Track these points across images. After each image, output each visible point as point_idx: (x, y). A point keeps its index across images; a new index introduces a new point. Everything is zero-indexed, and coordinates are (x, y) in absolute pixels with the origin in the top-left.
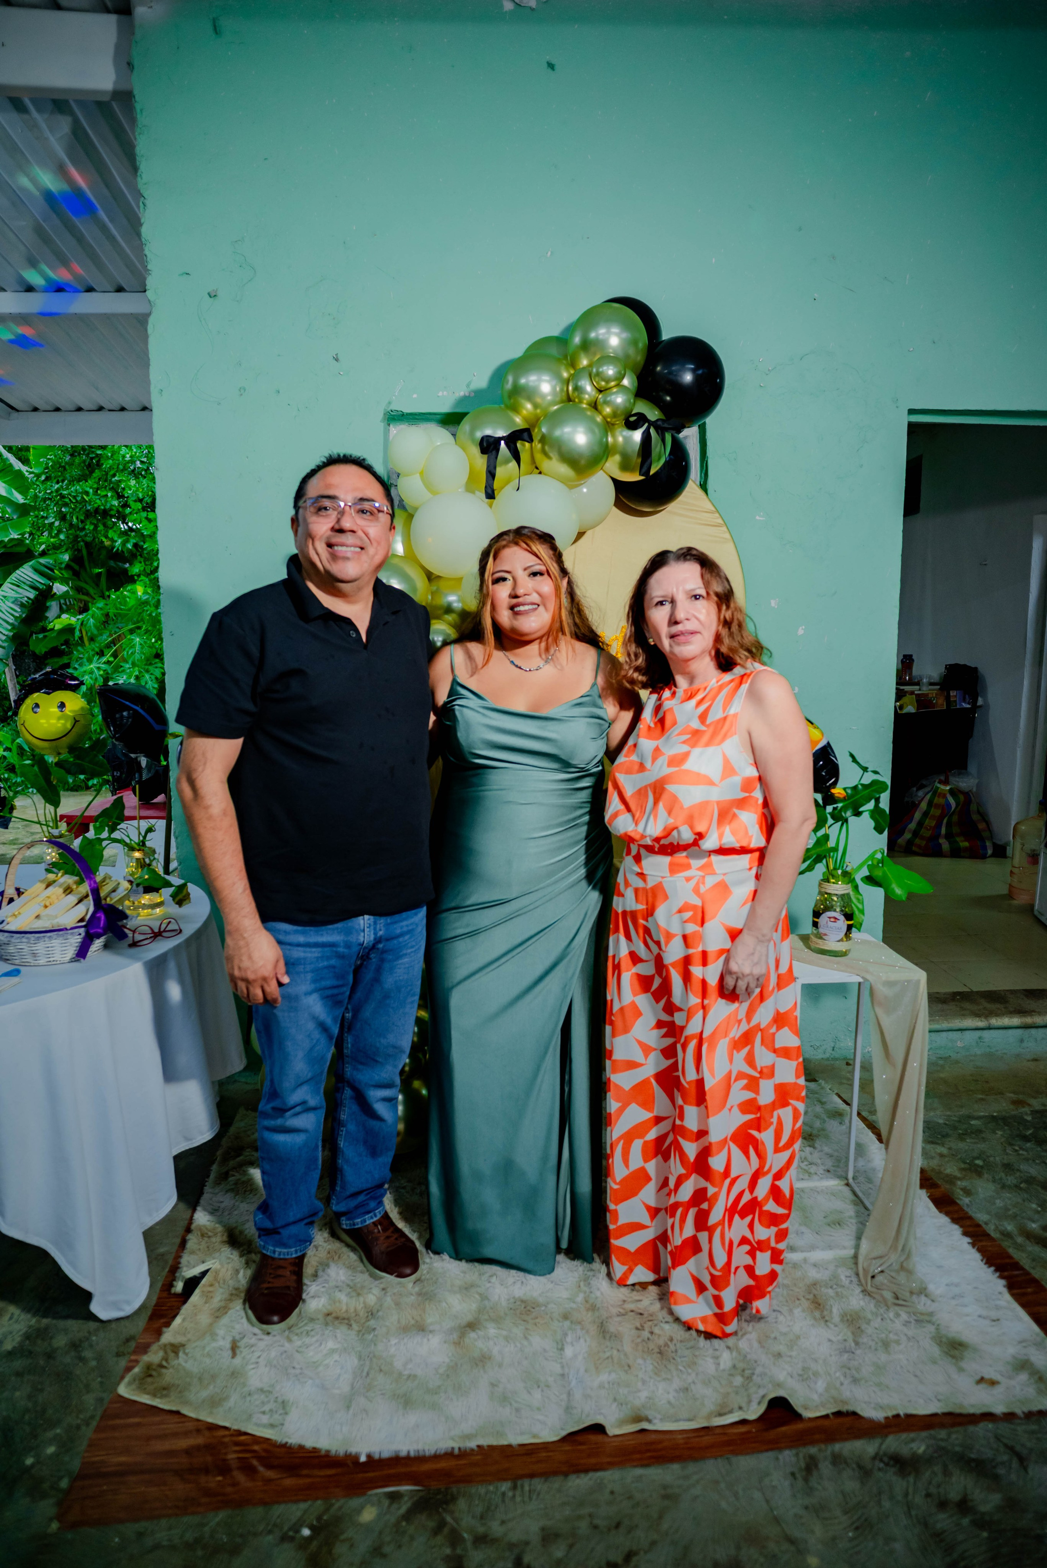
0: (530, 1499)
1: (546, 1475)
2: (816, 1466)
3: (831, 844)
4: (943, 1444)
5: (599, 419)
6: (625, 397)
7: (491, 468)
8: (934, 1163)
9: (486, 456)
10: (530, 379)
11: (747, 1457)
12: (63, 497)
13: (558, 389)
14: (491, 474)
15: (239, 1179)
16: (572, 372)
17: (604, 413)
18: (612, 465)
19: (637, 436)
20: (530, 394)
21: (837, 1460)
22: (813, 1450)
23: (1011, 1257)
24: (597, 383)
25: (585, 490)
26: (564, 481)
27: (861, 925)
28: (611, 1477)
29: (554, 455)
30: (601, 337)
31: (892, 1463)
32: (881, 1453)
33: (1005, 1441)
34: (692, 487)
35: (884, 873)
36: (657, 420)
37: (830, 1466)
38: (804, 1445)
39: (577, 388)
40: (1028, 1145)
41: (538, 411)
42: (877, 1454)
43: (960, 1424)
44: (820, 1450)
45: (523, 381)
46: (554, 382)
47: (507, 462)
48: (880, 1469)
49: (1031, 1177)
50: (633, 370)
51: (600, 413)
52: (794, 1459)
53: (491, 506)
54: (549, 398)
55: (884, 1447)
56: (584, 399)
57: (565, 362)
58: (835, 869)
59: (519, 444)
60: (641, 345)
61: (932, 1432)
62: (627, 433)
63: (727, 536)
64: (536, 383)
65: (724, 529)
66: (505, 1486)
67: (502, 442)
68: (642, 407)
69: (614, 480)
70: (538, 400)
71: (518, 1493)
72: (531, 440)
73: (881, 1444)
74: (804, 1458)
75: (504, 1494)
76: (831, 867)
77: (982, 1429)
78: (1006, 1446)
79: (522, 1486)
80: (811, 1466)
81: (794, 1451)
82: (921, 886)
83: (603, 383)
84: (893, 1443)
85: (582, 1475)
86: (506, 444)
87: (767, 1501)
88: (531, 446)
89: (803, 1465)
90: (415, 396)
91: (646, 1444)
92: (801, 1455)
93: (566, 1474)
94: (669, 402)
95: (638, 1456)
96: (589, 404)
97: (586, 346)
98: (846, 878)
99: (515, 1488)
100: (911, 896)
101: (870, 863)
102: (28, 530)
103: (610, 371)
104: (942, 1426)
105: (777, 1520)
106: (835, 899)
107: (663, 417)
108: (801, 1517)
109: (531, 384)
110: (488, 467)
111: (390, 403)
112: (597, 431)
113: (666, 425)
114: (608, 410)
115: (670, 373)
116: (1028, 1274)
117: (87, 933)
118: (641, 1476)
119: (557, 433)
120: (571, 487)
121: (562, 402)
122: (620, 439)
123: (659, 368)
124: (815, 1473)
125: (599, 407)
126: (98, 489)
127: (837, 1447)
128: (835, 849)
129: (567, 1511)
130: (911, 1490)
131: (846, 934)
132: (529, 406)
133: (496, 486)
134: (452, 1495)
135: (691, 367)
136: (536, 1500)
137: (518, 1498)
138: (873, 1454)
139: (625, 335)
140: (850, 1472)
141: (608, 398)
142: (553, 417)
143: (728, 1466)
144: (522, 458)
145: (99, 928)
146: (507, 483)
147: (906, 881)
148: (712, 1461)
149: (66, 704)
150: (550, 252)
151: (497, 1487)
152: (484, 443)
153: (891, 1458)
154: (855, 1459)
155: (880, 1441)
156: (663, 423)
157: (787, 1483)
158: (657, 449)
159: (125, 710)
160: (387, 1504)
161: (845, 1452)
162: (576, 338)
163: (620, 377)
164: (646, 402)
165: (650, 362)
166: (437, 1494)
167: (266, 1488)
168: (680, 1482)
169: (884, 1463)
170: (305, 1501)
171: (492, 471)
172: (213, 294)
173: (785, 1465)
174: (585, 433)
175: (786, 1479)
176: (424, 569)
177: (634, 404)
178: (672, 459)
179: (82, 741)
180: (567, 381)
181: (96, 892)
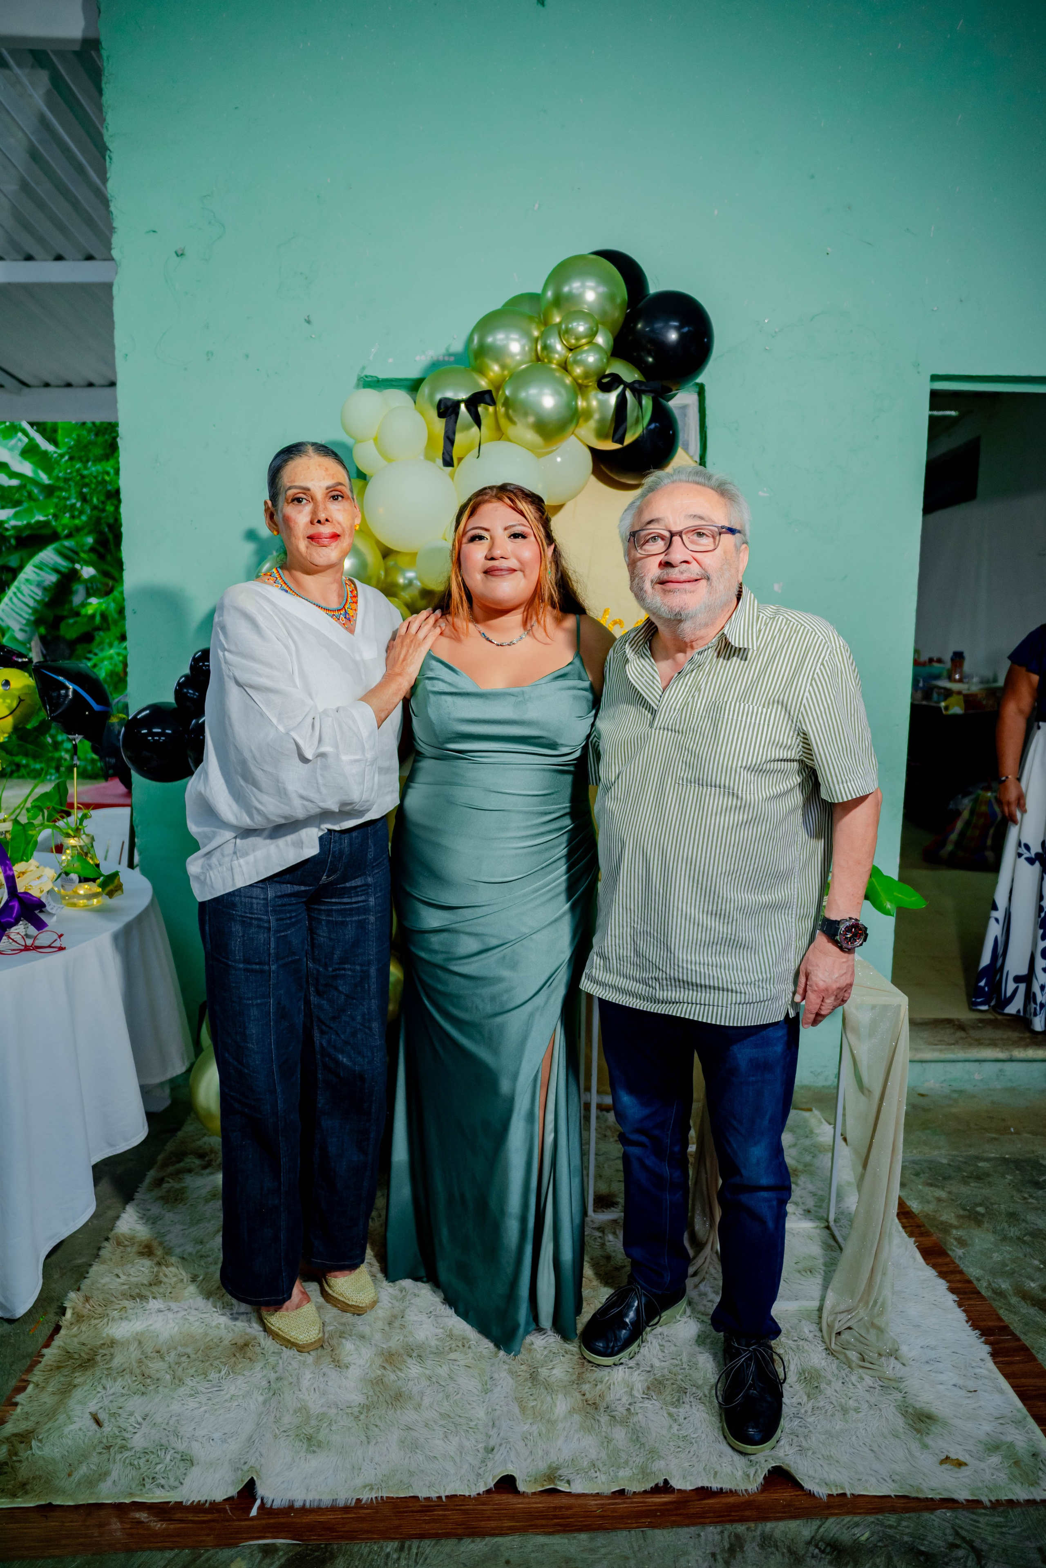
1: (437, 1536)
2: (741, 1547)
4: (890, 1531)
5: (568, 380)
6: (597, 356)
7: (450, 433)
8: (930, 1208)
9: (444, 420)
10: (498, 338)
11: (665, 1532)
13: (527, 348)
14: (450, 440)
15: (172, 1187)
16: (543, 329)
17: (575, 374)
18: (587, 432)
19: (612, 398)
20: (499, 354)
21: (766, 1542)
22: (740, 1528)
23: (1000, 1319)
24: (567, 342)
25: (559, 459)
26: (531, 448)
28: (509, 1544)
29: (519, 419)
30: (575, 291)
31: (828, 1550)
32: (818, 1537)
33: (964, 1534)
36: (634, 382)
37: (757, 1548)
39: (545, 347)
40: (1040, 1193)
41: (506, 373)
42: (813, 1537)
43: (914, 1510)
44: (748, 1529)
45: (490, 340)
46: (524, 341)
47: (468, 427)
48: (813, 1557)
50: (611, 327)
51: (569, 373)
52: (717, 1537)
53: (451, 474)
54: (518, 358)
55: (822, 1530)
56: (554, 358)
57: (537, 319)
59: (480, 409)
60: (619, 301)
61: (880, 1518)
62: (602, 396)
64: (505, 342)
66: (390, 1547)
67: (463, 406)
68: (618, 368)
69: (591, 448)
70: (509, 361)
71: (403, 1555)
72: (493, 403)
73: (820, 1527)
74: (729, 1537)
75: (388, 1556)
77: (936, 1517)
78: (963, 1539)
79: (410, 1548)
80: (735, 1547)
81: (719, 1528)
82: (913, 899)
83: (573, 341)
84: (834, 1526)
85: (478, 1540)
86: (467, 407)
88: (495, 410)
89: (727, 1546)
90: (391, 361)
91: (555, 1508)
92: (726, 1534)
93: (460, 1537)
94: (651, 365)
95: (543, 1522)
96: (559, 365)
97: (559, 301)
99: (401, 1549)
102: (52, 512)
103: (581, 328)
104: (893, 1510)
107: (642, 379)
109: (498, 343)
110: (446, 432)
111: (363, 368)
112: (563, 392)
113: (643, 388)
114: (578, 371)
115: (653, 331)
116: (1019, 1340)
118: (542, 1546)
119: (523, 395)
120: (539, 456)
121: (530, 362)
122: (594, 403)
123: (639, 326)
124: (739, 1556)
125: (569, 368)
127: (769, 1526)
132: (496, 368)
133: (456, 452)
134: (331, 1553)
135: (676, 324)
136: (422, 1565)
137: (403, 1562)
138: (809, 1538)
139: (602, 289)
140: (778, 1556)
141: (579, 357)
142: (519, 378)
143: (642, 1541)
144: (484, 422)
145: (11, 917)
146: (469, 450)
147: (895, 894)
148: (625, 1533)
149: (12, 683)
150: (537, 206)
151: (382, 1547)
152: (442, 407)
153: (828, 1544)
154: (787, 1543)
155: (818, 1522)
156: (640, 386)
157: (706, 1564)
158: (635, 414)
159: (62, 689)
160: (258, 1560)
161: (777, 1534)
162: (549, 294)
163: (592, 334)
164: (624, 362)
165: (629, 320)
166: (316, 1551)
167: (133, 1531)
168: (585, 1555)
169: (820, 1549)
170: (172, 1549)
171: (451, 437)
172: (180, 252)
173: (706, 1544)
174: (553, 395)
175: (704, 1561)
176: (378, 543)
177: (608, 364)
178: (655, 427)
179: (28, 722)
180: (537, 340)
181: (11, 881)
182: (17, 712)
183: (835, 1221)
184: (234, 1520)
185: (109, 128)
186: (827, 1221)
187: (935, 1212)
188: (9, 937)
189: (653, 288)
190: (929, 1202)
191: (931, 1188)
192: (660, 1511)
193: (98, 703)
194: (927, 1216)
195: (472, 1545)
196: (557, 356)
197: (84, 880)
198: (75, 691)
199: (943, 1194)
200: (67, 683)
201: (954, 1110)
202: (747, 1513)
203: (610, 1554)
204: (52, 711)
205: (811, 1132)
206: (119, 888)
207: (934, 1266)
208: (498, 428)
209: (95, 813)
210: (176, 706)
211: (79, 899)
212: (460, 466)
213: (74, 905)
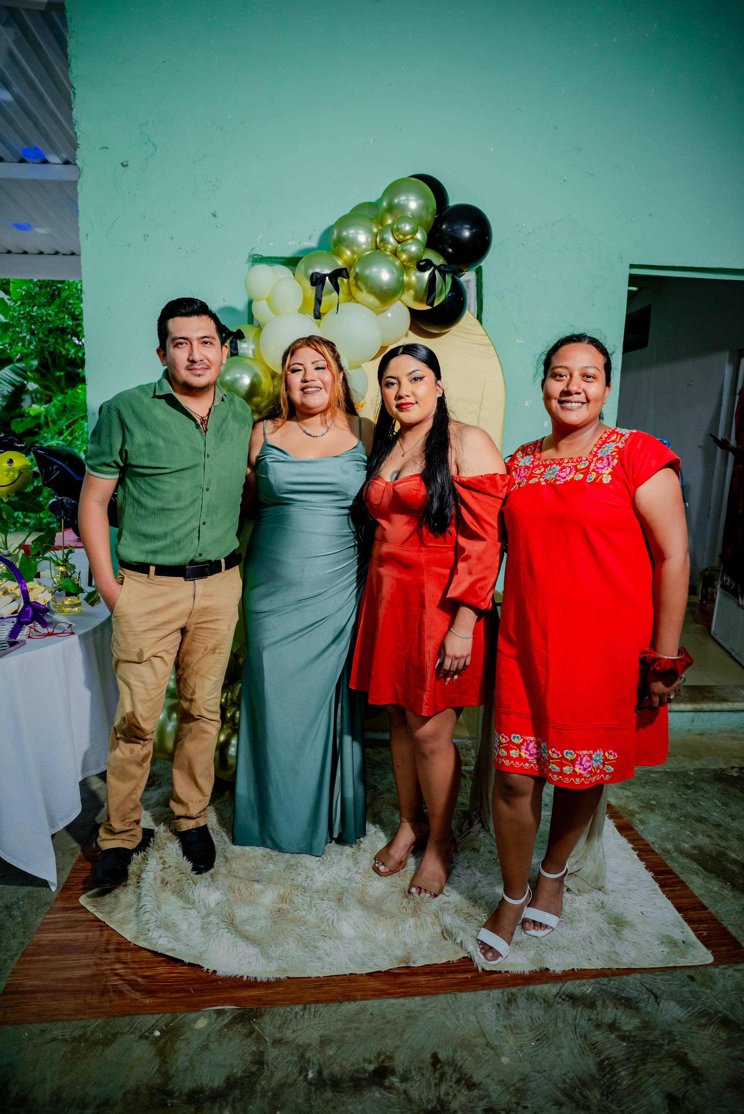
0: (315, 1017)
1: (327, 1002)
2: (515, 1000)
4: (604, 987)
5: (398, 263)
6: (417, 247)
7: (319, 296)
9: (315, 287)
10: (350, 233)
11: (468, 994)
12: (32, 317)
13: (370, 240)
14: (318, 301)
16: (380, 228)
17: (402, 259)
18: (408, 298)
19: (426, 275)
20: (350, 243)
21: (530, 997)
22: (514, 990)
23: (667, 866)
24: (397, 237)
25: (389, 315)
26: (372, 308)
28: (372, 1004)
29: (364, 288)
30: (402, 202)
31: (567, 999)
32: (561, 992)
33: (647, 986)
34: (468, 317)
36: (441, 265)
37: (524, 1000)
38: (509, 986)
39: (382, 240)
40: (689, 791)
41: (355, 256)
42: (558, 993)
44: (519, 990)
45: (345, 234)
46: (367, 235)
47: (330, 292)
48: (558, 1003)
49: (689, 813)
50: (425, 227)
51: (399, 258)
52: (500, 995)
53: (319, 326)
54: (364, 246)
55: (563, 988)
56: (388, 248)
57: (376, 221)
59: (339, 280)
60: (431, 210)
61: (598, 980)
62: (419, 274)
63: (494, 351)
64: (355, 235)
65: (492, 347)
66: (298, 1008)
67: (327, 278)
68: (430, 255)
69: (411, 310)
70: (355, 249)
71: (306, 1013)
72: (348, 277)
73: (562, 987)
75: (296, 1013)
77: (631, 978)
78: (647, 989)
79: (310, 1009)
80: (511, 1000)
81: (501, 990)
83: (401, 237)
84: (570, 986)
85: (352, 1003)
86: (330, 279)
87: (479, 1022)
88: (349, 281)
89: (506, 999)
90: (271, 244)
92: (505, 993)
93: (341, 1002)
94: (451, 253)
97: (391, 209)
99: (305, 1009)
102: (8, 341)
103: (407, 228)
105: (483, 1034)
107: (445, 263)
108: (501, 1033)
109: (350, 236)
110: (316, 295)
111: (253, 249)
112: (395, 271)
113: (447, 269)
114: (404, 257)
115: (452, 231)
116: (678, 877)
117: (18, 621)
118: (393, 1004)
119: (367, 272)
120: (378, 313)
121: (372, 249)
122: (413, 278)
123: (444, 227)
124: (514, 1005)
125: (398, 254)
126: (58, 313)
127: (531, 988)
129: (340, 1026)
130: (578, 1016)
132: (348, 253)
133: (322, 310)
134: (260, 1013)
135: (468, 226)
136: (318, 1018)
137: (306, 1017)
138: (556, 993)
139: (420, 202)
140: (538, 1004)
141: (405, 248)
142: (365, 261)
143: (454, 999)
144: (341, 289)
145: (28, 618)
146: (330, 308)
148: (443, 996)
149: (14, 461)
150: (372, 140)
151: (292, 1009)
152: (314, 278)
153: (567, 996)
154: (543, 996)
155: (561, 984)
156: (445, 268)
157: (494, 1011)
158: (440, 287)
160: (215, 1017)
161: (537, 992)
162: (385, 204)
163: (414, 232)
164: (434, 251)
165: (438, 222)
166: (250, 1012)
167: (132, 1004)
168: (419, 1009)
169: (562, 999)
170: (159, 1013)
171: (319, 299)
172: (125, 164)
173: (493, 999)
174: (388, 272)
175: (493, 1008)
176: (268, 368)
177: (424, 252)
178: (452, 295)
179: (26, 488)
180: (377, 235)
181: (25, 594)
182: (18, 482)
184: (196, 997)
185: (73, 71)
188: (24, 632)
189: (452, 202)
192: (464, 982)
193: (78, 475)
194: (620, 807)
195: (349, 1006)
196: (390, 246)
197: (69, 594)
198: (61, 467)
199: (630, 794)
200: (57, 461)
202: (518, 981)
203: (435, 1007)
207: (626, 836)
208: (350, 293)
211: (65, 608)
212: (324, 318)
213: (63, 612)
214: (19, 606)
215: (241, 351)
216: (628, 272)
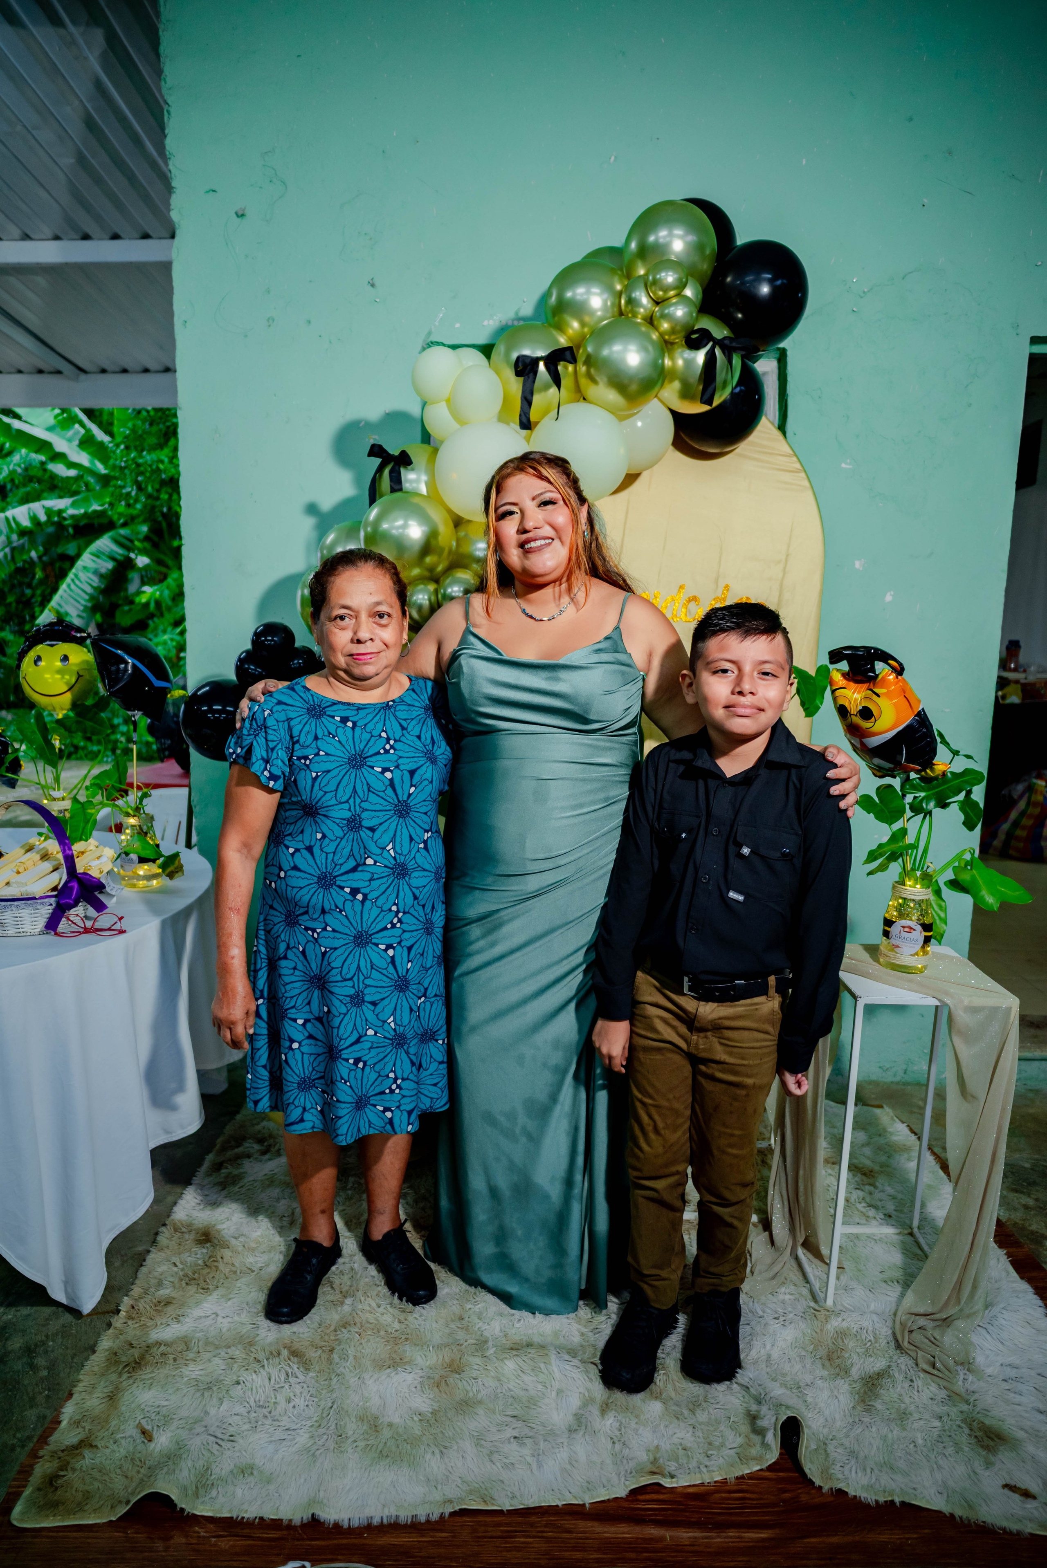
3: (910, 839)
5: (655, 336)
6: (686, 310)
7: (528, 394)
8: (1017, 1216)
9: (521, 379)
10: (577, 292)
12: (138, 465)
13: (609, 303)
14: (527, 400)
15: (230, 1173)
16: (626, 282)
17: (662, 329)
18: (671, 393)
20: (579, 309)
24: (654, 294)
26: (612, 410)
27: (942, 936)
29: (602, 380)
30: (661, 240)
34: (766, 426)
35: (973, 877)
36: (725, 338)
39: (631, 301)
41: (586, 330)
45: (569, 294)
46: (605, 296)
47: (546, 388)
50: (699, 279)
51: (656, 328)
53: (532, 438)
54: (599, 313)
56: (639, 312)
57: (619, 272)
58: (913, 869)
59: (560, 368)
60: (708, 252)
62: (688, 354)
63: (806, 482)
64: (585, 297)
65: (803, 475)
67: (541, 365)
68: (707, 323)
69: (674, 413)
70: (587, 319)
72: (574, 361)
76: (909, 866)
82: (1016, 894)
83: (661, 293)
86: (546, 365)
88: (576, 368)
90: (457, 325)
94: (741, 320)
97: (644, 252)
98: (925, 881)
100: (1004, 905)
101: (957, 864)
102: (108, 499)
103: (669, 278)
106: (912, 905)
107: (732, 335)
109: (578, 297)
110: (523, 392)
111: (431, 331)
112: (650, 348)
113: (734, 344)
114: (665, 326)
115: (743, 283)
117: (58, 904)
119: (605, 352)
120: (621, 418)
121: (613, 317)
122: (680, 362)
123: (729, 279)
125: (655, 323)
128: (914, 847)
131: (923, 947)
132: (576, 325)
133: (533, 416)
135: (770, 276)
139: (691, 238)
141: (666, 311)
142: (601, 334)
144: (563, 382)
146: (546, 413)
147: (999, 888)
149: (70, 658)
152: (520, 364)
156: (731, 343)
158: (723, 374)
159: (122, 663)
162: (633, 245)
163: (681, 286)
164: (712, 318)
165: (719, 271)
167: (200, 1547)
171: (529, 397)
172: (241, 213)
174: (638, 351)
176: (449, 511)
177: (697, 319)
178: (741, 390)
179: (86, 698)
180: (620, 294)
181: (70, 861)
182: (76, 688)
183: (919, 1228)
185: (168, 79)
186: (911, 1228)
187: (1024, 1220)
188: (69, 919)
189: (740, 239)
190: (1015, 1209)
191: (1016, 1195)
193: (158, 678)
194: (1015, 1224)
197: (142, 860)
198: (134, 666)
199: (1031, 1202)
200: (126, 657)
201: (1032, 1111)
204: (111, 687)
205: (885, 1130)
206: (180, 869)
207: (1030, 1281)
208: (577, 387)
209: (155, 792)
210: (237, 682)
211: (138, 880)
212: (538, 430)
213: (134, 886)
214: (61, 879)
215: (406, 486)
216: (1026, 350)
